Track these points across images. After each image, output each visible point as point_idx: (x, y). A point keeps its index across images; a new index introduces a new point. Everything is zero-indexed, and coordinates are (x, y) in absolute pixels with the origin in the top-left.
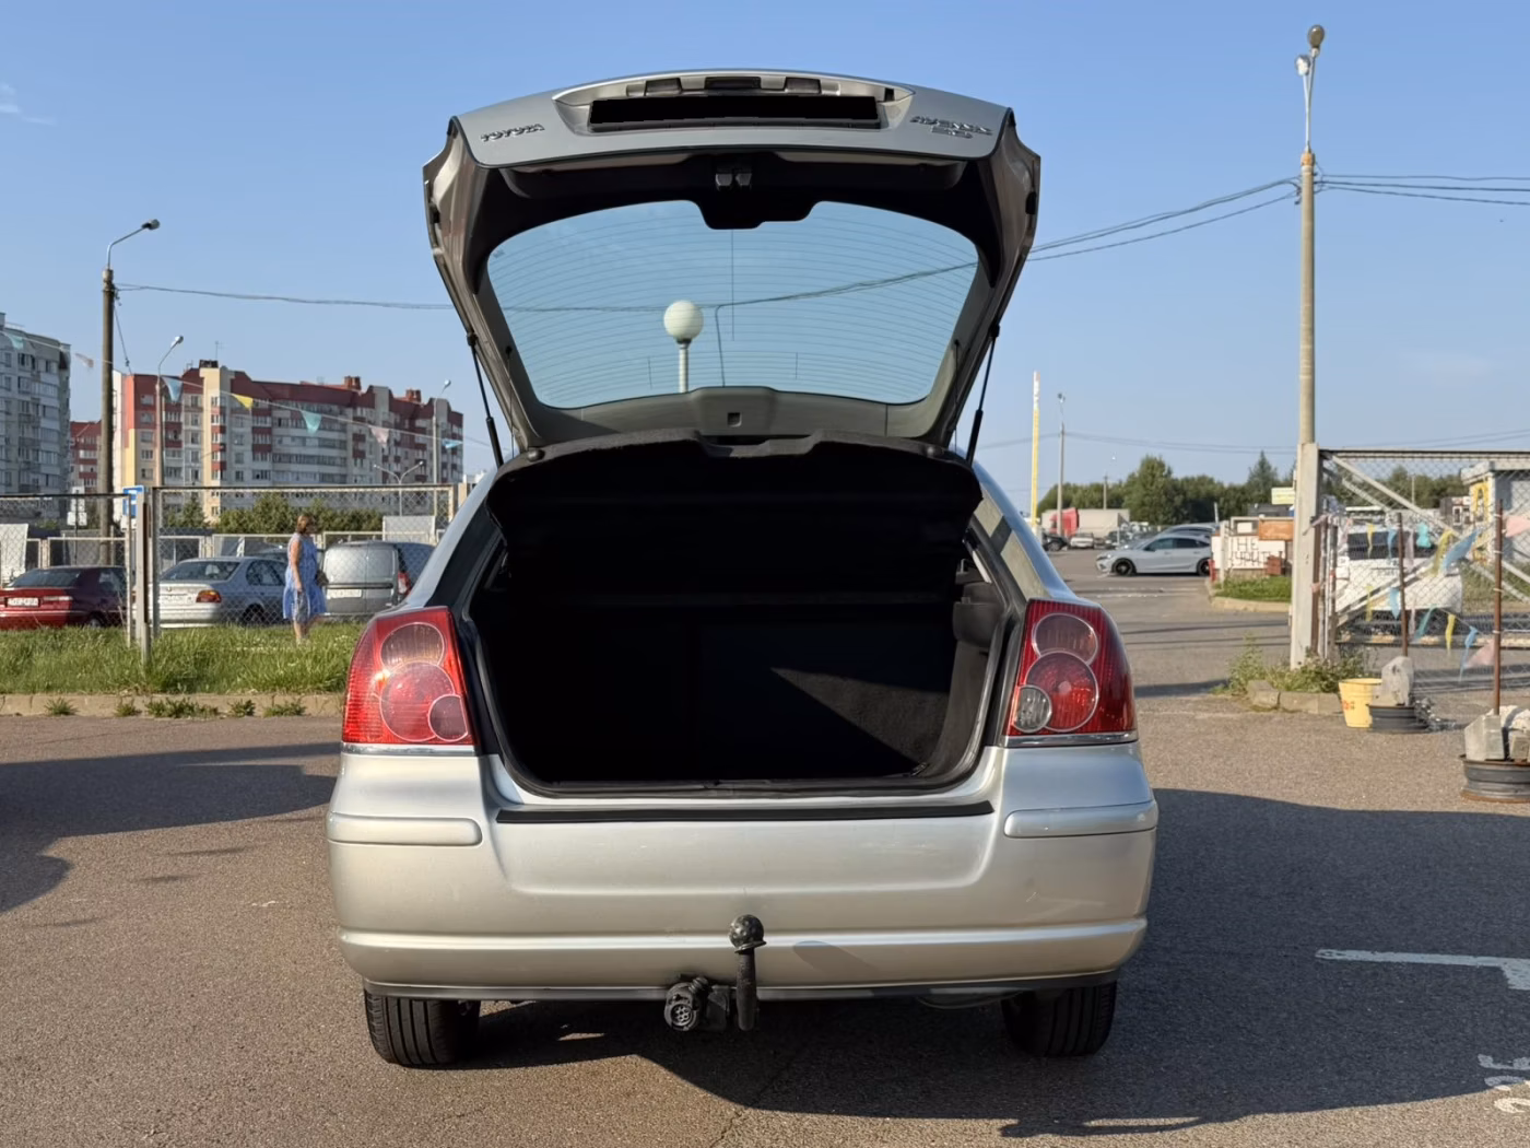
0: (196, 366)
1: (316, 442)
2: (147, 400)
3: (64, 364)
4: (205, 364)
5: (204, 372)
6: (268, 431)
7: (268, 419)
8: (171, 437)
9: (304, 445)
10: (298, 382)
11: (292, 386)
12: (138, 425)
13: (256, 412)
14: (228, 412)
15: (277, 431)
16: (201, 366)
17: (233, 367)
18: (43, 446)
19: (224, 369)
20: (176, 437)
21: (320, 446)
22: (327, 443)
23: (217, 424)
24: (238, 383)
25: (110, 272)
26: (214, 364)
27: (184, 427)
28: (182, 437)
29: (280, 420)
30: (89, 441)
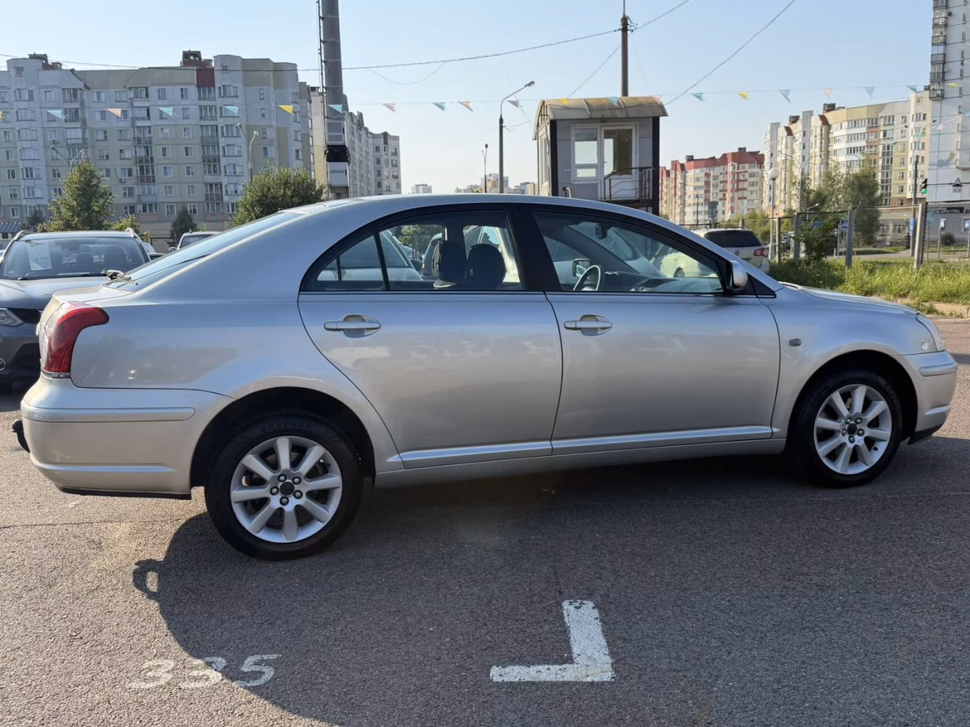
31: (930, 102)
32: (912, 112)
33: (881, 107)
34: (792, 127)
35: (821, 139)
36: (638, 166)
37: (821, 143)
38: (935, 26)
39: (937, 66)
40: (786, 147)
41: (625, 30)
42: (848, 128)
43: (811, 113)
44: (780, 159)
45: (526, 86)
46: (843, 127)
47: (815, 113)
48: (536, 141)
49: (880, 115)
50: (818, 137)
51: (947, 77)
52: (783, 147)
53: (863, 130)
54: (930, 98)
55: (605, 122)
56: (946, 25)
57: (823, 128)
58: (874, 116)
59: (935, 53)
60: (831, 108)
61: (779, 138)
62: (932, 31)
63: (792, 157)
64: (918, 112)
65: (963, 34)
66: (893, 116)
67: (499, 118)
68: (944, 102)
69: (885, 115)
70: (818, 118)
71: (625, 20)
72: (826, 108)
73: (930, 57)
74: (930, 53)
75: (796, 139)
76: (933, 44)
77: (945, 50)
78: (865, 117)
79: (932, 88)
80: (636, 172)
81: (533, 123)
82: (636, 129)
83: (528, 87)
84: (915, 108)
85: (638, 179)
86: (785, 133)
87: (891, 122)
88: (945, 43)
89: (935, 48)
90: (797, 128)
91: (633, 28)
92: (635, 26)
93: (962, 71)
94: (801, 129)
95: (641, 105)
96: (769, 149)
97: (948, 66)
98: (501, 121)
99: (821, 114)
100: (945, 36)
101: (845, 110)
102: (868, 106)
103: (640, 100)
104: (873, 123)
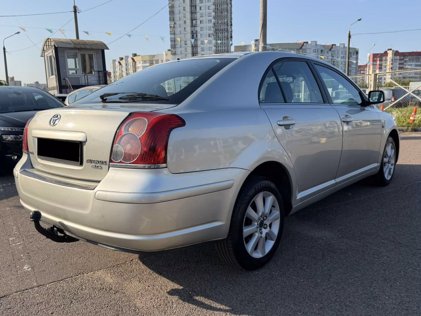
0: (387, 50)
1: (414, 65)
2: (375, 59)
3: (357, 53)
4: (389, 50)
5: (388, 52)
6: (402, 64)
7: (403, 61)
8: (380, 67)
9: (411, 66)
10: (411, 51)
11: (409, 53)
12: (373, 65)
13: (400, 60)
14: (393, 60)
15: (405, 63)
16: (388, 50)
17: (395, 50)
18: (352, 71)
19: (393, 50)
20: (381, 67)
21: (415, 66)
22: (417, 65)
23: (391, 63)
24: (396, 53)
25: (350, 32)
26: (391, 49)
27: (383, 64)
28: (383, 67)
29: (406, 61)
30: (363, 69)
31: (171, 56)
32: (165, 59)
33: (154, 56)
34: (121, 62)
35: (133, 67)
36: (97, 70)
37: (133, 69)
38: (171, 27)
39: (172, 42)
40: (120, 70)
41: (75, 12)
42: (143, 63)
43: (128, 57)
44: (118, 74)
45: (16, 34)
46: (141, 63)
47: (129, 57)
48: (43, 57)
49: (154, 59)
50: (132, 66)
51: (176, 46)
52: (118, 69)
53: (148, 64)
54: (171, 54)
55: (80, 50)
56: (174, 27)
57: (133, 63)
58: (151, 59)
59: (171, 37)
60: (135, 55)
61: (116, 66)
62: (169, 29)
63: (122, 74)
64: (167, 59)
65: (180, 31)
66: (158, 60)
67: (3, 47)
68: (176, 55)
69: (155, 59)
70: (131, 59)
71: (75, 7)
72: (133, 55)
73: (170, 39)
74: (170, 37)
75: (123, 66)
76: (171, 34)
77: (175, 36)
78: (148, 59)
79: (171, 50)
80: (96, 73)
81: (41, 49)
82: (95, 54)
83: (17, 34)
84: (166, 57)
85: (97, 76)
86: (119, 64)
87: (158, 62)
88: (174, 34)
89: (171, 35)
90: (123, 63)
91: (79, 11)
92: (80, 11)
93: (181, 45)
94: (125, 62)
95: (96, 44)
96: (113, 70)
97: (176, 43)
98: (4, 49)
99: (132, 57)
100: (174, 31)
101: (141, 56)
102: (149, 56)
103: (95, 42)
104: (151, 62)
